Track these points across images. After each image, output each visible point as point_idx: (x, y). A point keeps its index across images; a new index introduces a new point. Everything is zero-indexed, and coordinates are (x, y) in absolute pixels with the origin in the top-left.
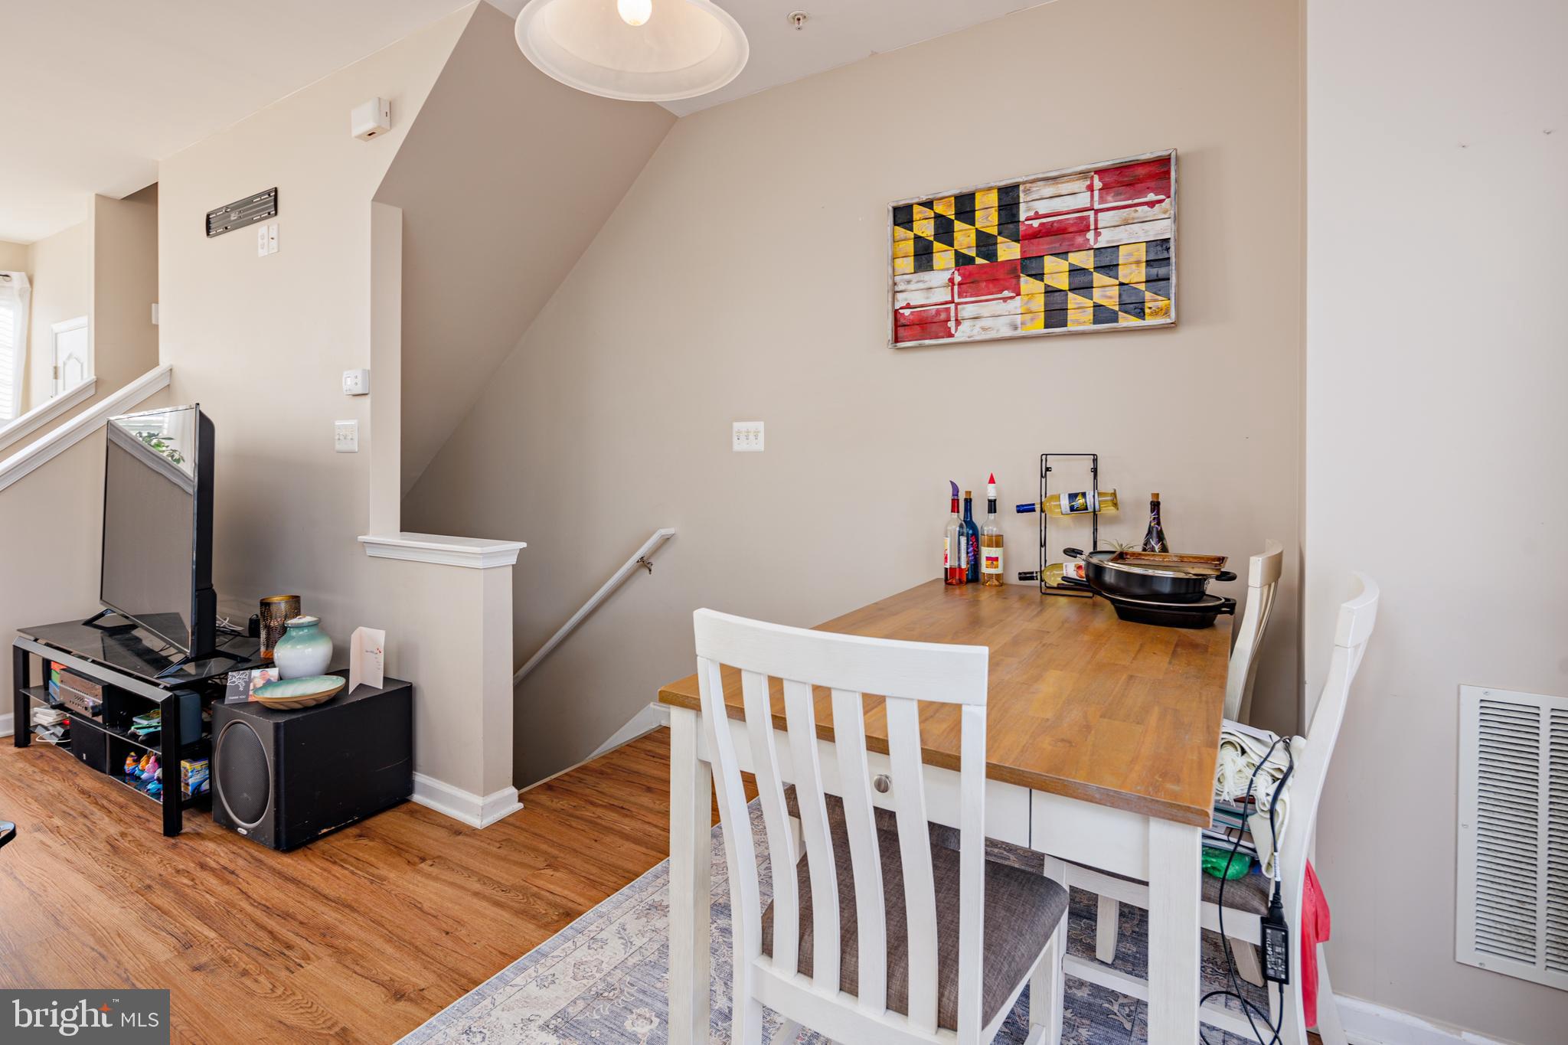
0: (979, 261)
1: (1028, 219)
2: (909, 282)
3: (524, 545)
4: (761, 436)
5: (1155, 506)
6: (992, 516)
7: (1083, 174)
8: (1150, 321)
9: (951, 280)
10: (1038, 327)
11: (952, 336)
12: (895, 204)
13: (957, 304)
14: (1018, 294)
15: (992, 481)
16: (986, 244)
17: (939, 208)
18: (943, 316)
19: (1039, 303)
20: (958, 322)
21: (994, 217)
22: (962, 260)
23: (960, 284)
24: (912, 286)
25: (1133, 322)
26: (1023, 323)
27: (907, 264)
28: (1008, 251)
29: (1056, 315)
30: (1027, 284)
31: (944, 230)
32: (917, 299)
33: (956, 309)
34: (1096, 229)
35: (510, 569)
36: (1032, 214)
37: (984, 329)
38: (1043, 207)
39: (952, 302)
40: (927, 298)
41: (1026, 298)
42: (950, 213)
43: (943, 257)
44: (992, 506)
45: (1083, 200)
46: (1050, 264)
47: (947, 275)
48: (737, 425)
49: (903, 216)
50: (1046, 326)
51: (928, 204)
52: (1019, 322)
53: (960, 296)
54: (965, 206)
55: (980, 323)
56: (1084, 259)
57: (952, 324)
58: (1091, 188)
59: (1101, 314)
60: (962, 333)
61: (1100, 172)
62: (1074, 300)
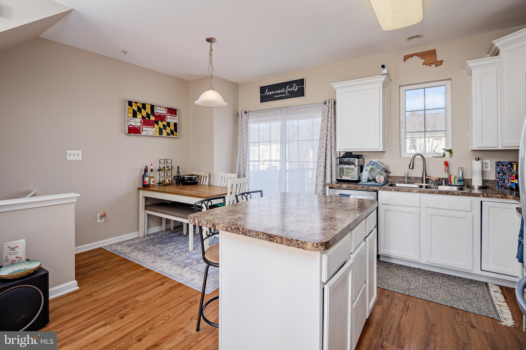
0: (147, 119)
1: (156, 113)
2: (131, 119)
3: (79, 195)
4: (80, 155)
5: (178, 168)
6: (152, 172)
7: (165, 108)
8: (175, 137)
9: (141, 121)
10: (158, 134)
11: (141, 134)
12: (129, 100)
13: (142, 127)
14: (154, 127)
15: (152, 165)
16: (148, 116)
17: (139, 105)
18: (139, 129)
19: (158, 130)
20: (142, 131)
21: (150, 111)
22: (143, 117)
23: (143, 123)
24: (132, 121)
25: (172, 136)
26: (155, 133)
27: (131, 115)
28: (152, 118)
29: (161, 132)
30: (156, 125)
31: (139, 110)
32: (133, 124)
33: (142, 128)
34: (167, 118)
35: (74, 204)
36: (157, 112)
37: (148, 133)
38: (159, 111)
39: (141, 126)
40: (136, 124)
41: (156, 128)
42: (141, 107)
43: (139, 116)
44: (152, 170)
45: (165, 112)
46: (160, 122)
47: (140, 120)
48: (69, 152)
49: (130, 104)
50: (159, 135)
51: (136, 103)
52: (154, 133)
53: (143, 125)
54: (144, 106)
55: (147, 132)
56: (165, 123)
57: (141, 131)
58: (166, 110)
59: (168, 134)
60: (144, 133)
61: (167, 108)
62: (164, 130)
